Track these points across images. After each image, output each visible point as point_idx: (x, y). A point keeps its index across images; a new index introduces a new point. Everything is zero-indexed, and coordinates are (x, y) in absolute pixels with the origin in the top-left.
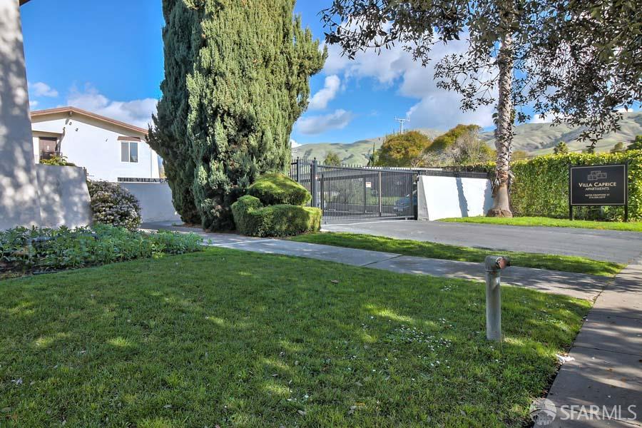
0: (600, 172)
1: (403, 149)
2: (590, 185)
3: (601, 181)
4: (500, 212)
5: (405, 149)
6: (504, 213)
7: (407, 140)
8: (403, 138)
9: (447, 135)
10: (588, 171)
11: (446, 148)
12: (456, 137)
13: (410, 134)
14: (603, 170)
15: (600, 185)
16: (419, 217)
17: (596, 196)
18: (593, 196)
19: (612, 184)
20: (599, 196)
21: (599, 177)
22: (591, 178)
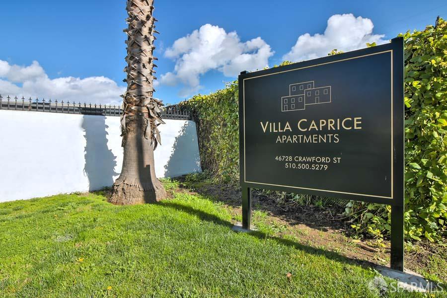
0: (311, 86)
2: (287, 127)
3: (316, 114)
15: (313, 124)
17: (304, 163)
18: (293, 161)
19: (348, 124)
20: (310, 163)
21: (309, 100)
22: (289, 104)
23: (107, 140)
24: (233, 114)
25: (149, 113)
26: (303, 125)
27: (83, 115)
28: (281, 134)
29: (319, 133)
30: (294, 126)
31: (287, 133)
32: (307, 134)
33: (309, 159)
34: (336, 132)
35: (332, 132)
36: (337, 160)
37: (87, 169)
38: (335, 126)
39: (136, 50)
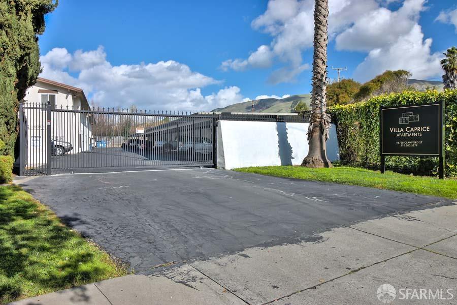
0: (411, 115)
1: (335, 96)
2: (402, 130)
3: (413, 125)
4: (311, 161)
5: (337, 95)
6: (315, 162)
7: (340, 88)
8: (336, 86)
9: (373, 81)
10: (399, 112)
11: (371, 95)
12: (382, 83)
13: (343, 82)
14: (415, 111)
15: (412, 129)
16: (218, 165)
17: (408, 144)
18: (404, 144)
19: (425, 129)
20: (411, 144)
21: (411, 120)
22: (403, 121)
23: (287, 138)
24: (369, 120)
25: (325, 122)
26: (408, 129)
27: (276, 123)
28: (399, 133)
29: (414, 132)
30: (404, 130)
31: (402, 132)
32: (410, 133)
33: (410, 143)
34: (421, 132)
35: (419, 132)
36: (421, 142)
37: (280, 153)
38: (420, 130)
39: (319, 90)
